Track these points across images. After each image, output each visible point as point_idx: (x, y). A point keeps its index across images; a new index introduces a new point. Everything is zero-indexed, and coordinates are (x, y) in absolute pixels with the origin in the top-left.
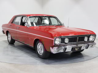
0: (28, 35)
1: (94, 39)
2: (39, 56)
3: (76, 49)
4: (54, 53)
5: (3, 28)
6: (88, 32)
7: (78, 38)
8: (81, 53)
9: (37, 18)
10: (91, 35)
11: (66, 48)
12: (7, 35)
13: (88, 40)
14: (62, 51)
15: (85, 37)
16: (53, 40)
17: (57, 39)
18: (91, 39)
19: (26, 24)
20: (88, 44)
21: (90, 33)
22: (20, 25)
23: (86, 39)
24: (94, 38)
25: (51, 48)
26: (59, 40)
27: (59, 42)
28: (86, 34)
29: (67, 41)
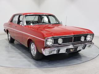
0: (22, 34)
1: (91, 39)
2: (33, 57)
3: (71, 50)
4: (45, 55)
5: (4, 27)
6: (85, 31)
7: (73, 38)
8: (79, 53)
9: (37, 17)
10: (88, 34)
11: (60, 50)
12: (8, 33)
13: (85, 39)
14: (55, 52)
15: (81, 37)
16: (44, 41)
17: (50, 40)
18: (88, 38)
19: (21, 23)
20: (85, 44)
21: (87, 32)
22: (17, 24)
23: (83, 39)
24: (92, 37)
25: (42, 50)
26: (52, 41)
27: (51, 43)
28: (83, 33)
29: (60, 41)
